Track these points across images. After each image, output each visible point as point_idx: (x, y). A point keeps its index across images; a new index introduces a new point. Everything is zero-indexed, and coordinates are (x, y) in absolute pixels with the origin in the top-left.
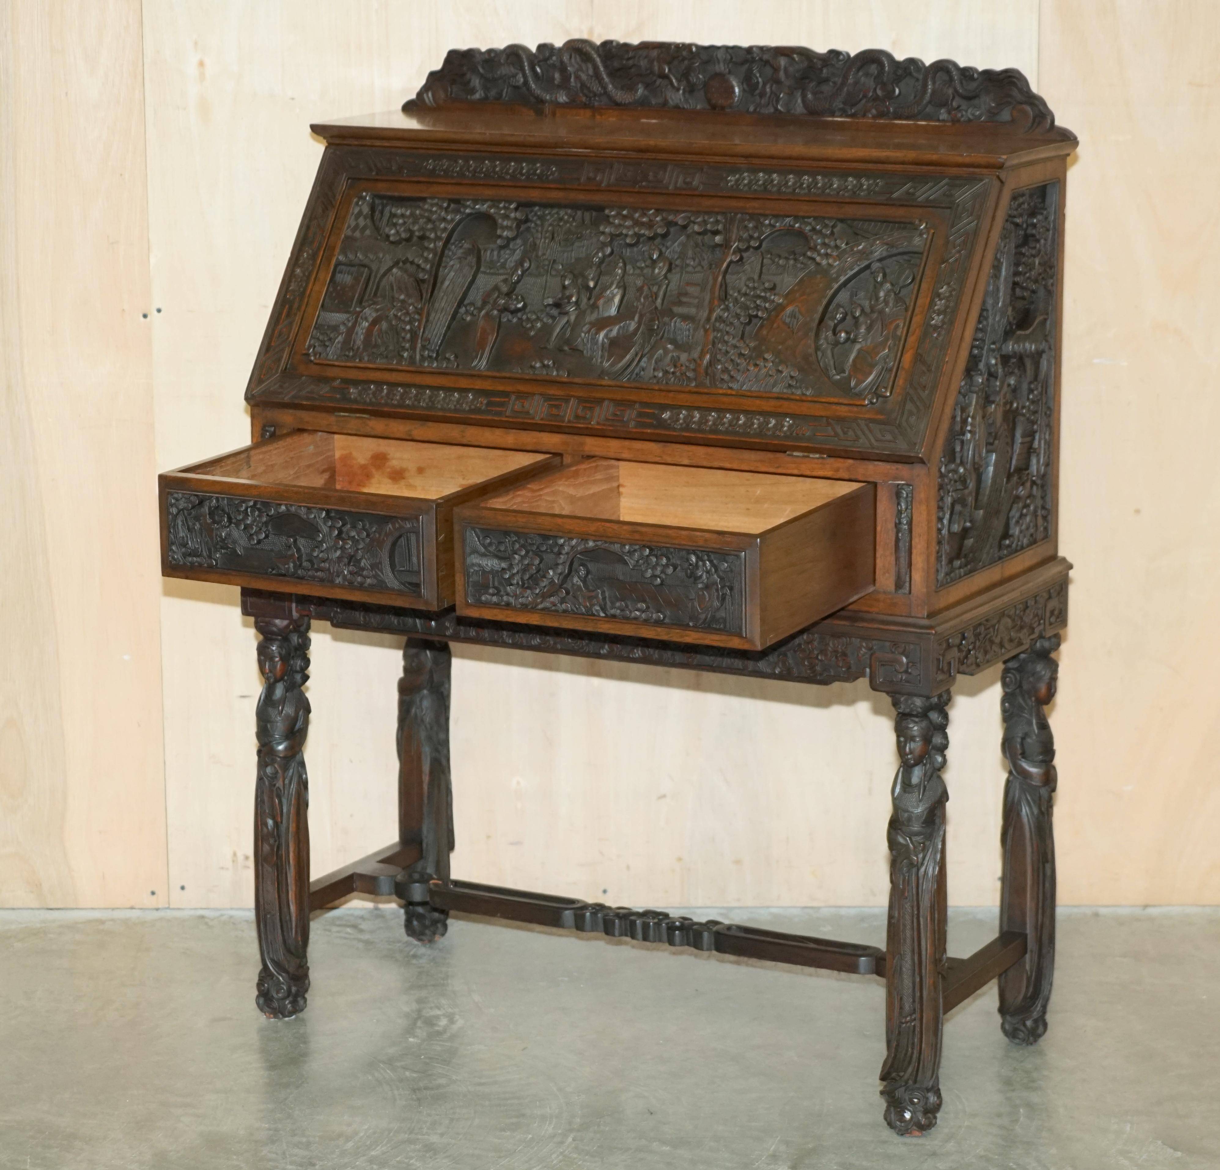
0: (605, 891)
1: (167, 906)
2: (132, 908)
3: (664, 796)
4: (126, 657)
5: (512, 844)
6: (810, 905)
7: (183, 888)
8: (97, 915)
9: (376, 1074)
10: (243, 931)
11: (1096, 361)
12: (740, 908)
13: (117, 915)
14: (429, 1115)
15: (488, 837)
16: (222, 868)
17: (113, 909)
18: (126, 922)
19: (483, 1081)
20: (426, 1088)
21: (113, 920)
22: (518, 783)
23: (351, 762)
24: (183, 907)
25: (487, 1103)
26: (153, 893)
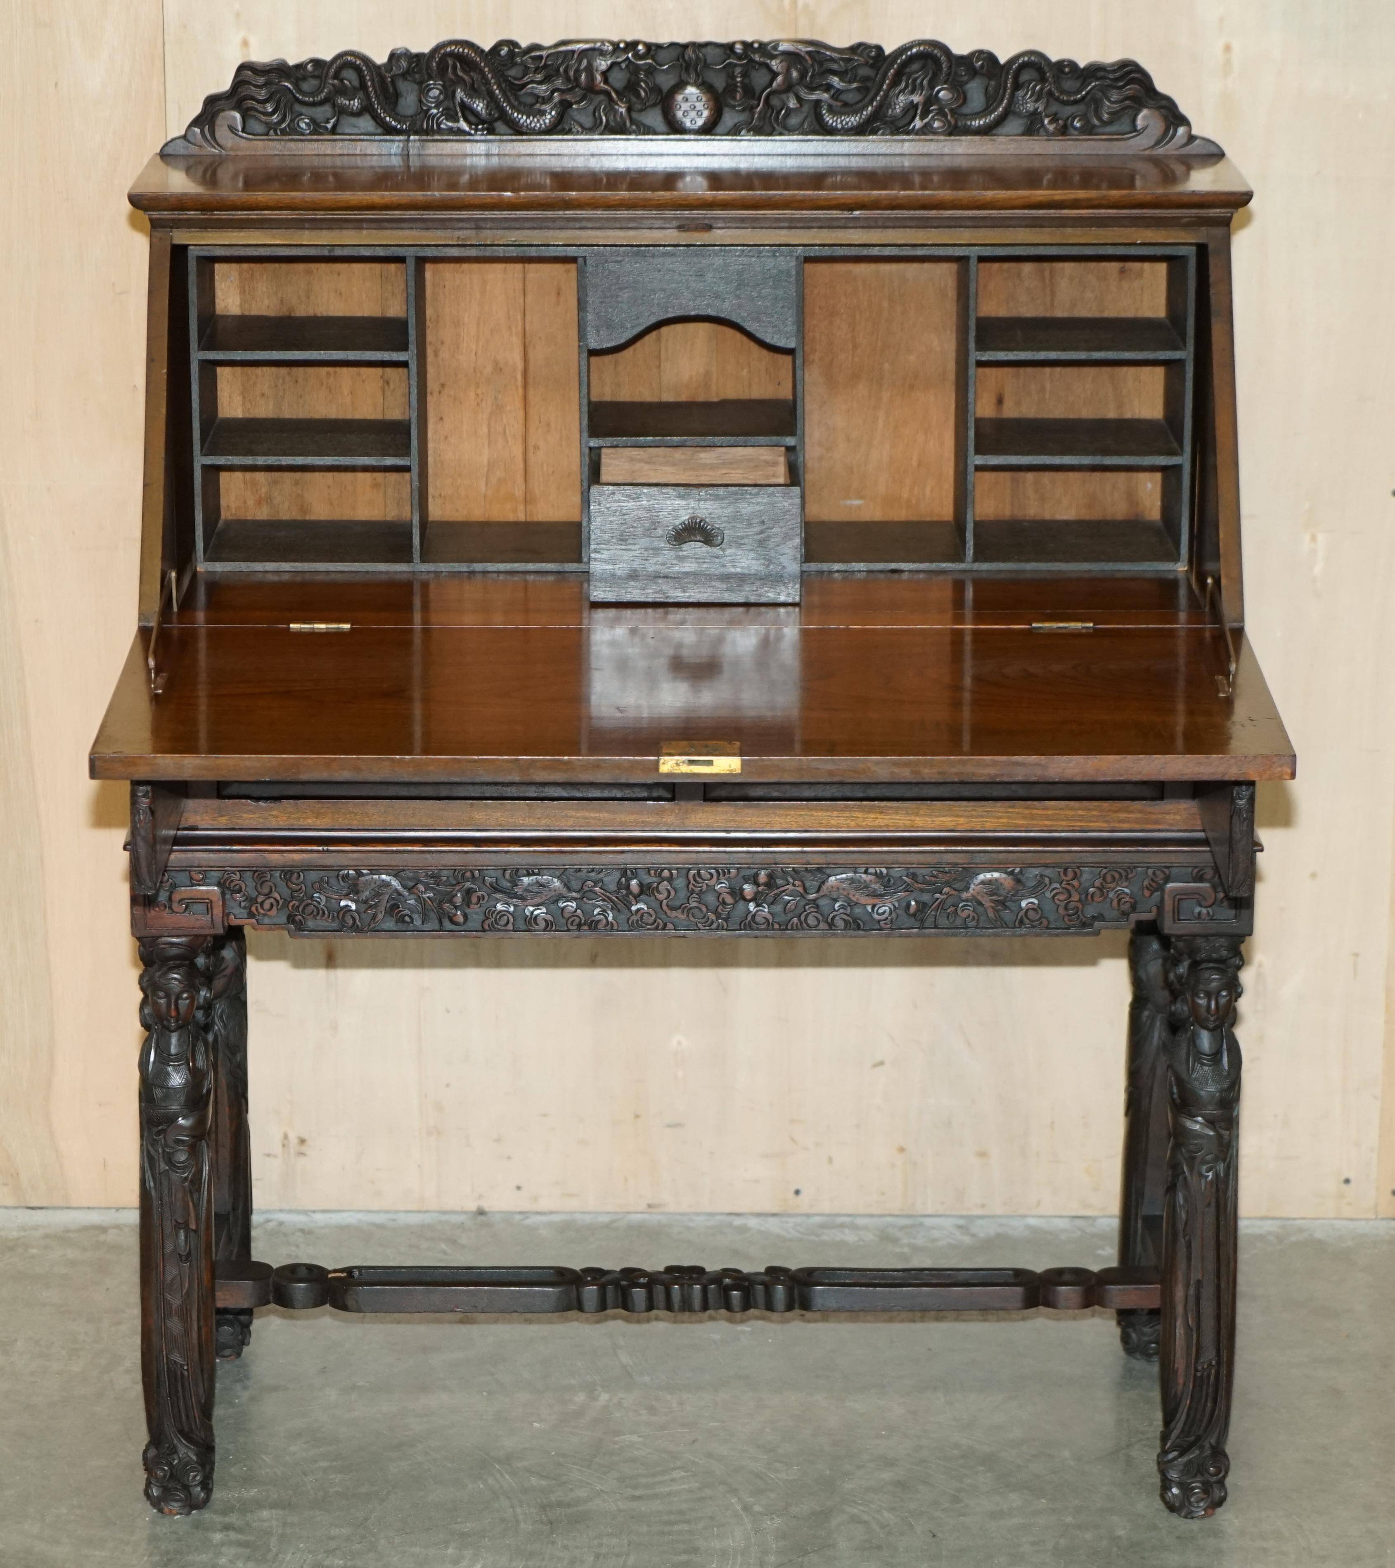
0: (797, 1192)
3: (882, 1063)
5: (669, 1126)
6: (1080, 1213)
8: (94, 1218)
9: (491, 1481)
10: (297, 1246)
12: (982, 1217)
14: (566, 1547)
15: (637, 1116)
16: (268, 1155)
17: (118, 1209)
19: (638, 1493)
20: (560, 1504)
21: (118, 1227)
22: (679, 1043)
23: (448, 1012)
25: (645, 1529)
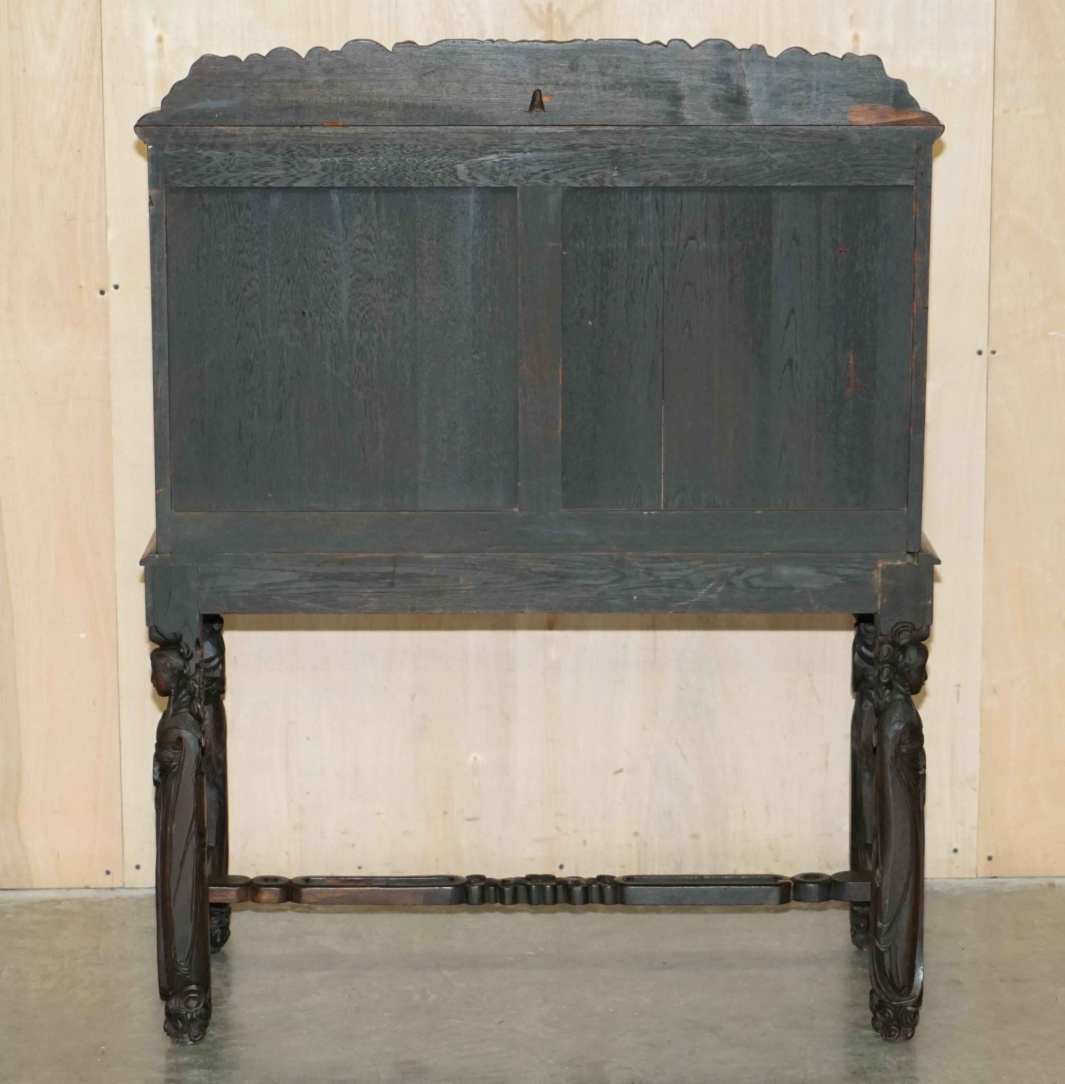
0: (561, 867)
1: (122, 885)
2: (87, 888)
3: (621, 771)
4: (82, 636)
5: (468, 820)
7: (138, 867)
11: (1051, 334)
13: (71, 894)
15: (445, 813)
17: (68, 889)
18: (82, 901)
21: (69, 899)
22: (475, 758)
23: (308, 739)
24: (138, 886)
26: (108, 873)
